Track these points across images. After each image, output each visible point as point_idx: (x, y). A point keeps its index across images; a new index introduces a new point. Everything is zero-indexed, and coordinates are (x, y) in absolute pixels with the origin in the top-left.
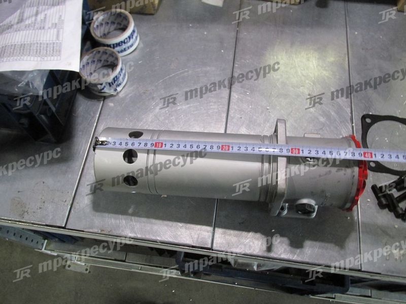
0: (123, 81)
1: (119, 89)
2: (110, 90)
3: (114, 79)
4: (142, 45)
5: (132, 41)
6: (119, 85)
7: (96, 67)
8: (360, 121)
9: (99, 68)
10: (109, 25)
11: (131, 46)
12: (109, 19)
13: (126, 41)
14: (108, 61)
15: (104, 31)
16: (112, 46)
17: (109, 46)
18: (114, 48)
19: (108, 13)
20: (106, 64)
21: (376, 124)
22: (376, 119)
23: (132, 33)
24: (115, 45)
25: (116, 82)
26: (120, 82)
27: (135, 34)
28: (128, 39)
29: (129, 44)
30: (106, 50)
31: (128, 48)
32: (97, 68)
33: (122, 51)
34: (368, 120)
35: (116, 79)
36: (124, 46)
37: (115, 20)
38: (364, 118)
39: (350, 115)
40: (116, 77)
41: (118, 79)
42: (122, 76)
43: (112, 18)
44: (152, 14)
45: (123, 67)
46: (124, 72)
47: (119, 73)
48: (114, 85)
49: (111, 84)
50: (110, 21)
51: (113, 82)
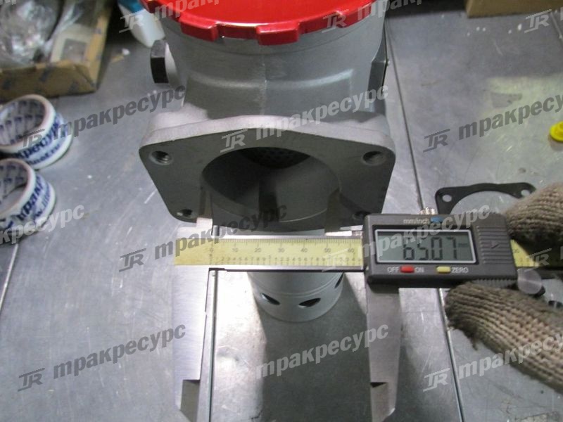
0: (45, 206)
3: (24, 207)
5: (54, 142)
6: (39, 214)
7: (5, 191)
8: (435, 202)
9: (11, 192)
10: (23, 121)
11: (57, 148)
12: (19, 112)
13: (44, 142)
14: (22, 179)
15: (17, 131)
16: (23, 154)
17: (18, 155)
18: (27, 156)
19: (14, 104)
20: (20, 183)
21: (460, 202)
22: (460, 193)
23: (52, 129)
24: (28, 152)
25: (31, 212)
26: (38, 210)
28: (48, 139)
29: (52, 146)
30: (11, 163)
31: (53, 151)
32: (8, 192)
33: (43, 159)
34: (447, 198)
35: (28, 207)
36: (43, 151)
37: (31, 111)
38: (439, 195)
39: (416, 195)
40: (28, 203)
41: (33, 206)
42: (40, 199)
43: (25, 110)
44: (91, 92)
45: (40, 185)
46: (43, 192)
47: (33, 196)
48: (29, 216)
49: (22, 216)
50: (22, 116)
51: (24, 212)
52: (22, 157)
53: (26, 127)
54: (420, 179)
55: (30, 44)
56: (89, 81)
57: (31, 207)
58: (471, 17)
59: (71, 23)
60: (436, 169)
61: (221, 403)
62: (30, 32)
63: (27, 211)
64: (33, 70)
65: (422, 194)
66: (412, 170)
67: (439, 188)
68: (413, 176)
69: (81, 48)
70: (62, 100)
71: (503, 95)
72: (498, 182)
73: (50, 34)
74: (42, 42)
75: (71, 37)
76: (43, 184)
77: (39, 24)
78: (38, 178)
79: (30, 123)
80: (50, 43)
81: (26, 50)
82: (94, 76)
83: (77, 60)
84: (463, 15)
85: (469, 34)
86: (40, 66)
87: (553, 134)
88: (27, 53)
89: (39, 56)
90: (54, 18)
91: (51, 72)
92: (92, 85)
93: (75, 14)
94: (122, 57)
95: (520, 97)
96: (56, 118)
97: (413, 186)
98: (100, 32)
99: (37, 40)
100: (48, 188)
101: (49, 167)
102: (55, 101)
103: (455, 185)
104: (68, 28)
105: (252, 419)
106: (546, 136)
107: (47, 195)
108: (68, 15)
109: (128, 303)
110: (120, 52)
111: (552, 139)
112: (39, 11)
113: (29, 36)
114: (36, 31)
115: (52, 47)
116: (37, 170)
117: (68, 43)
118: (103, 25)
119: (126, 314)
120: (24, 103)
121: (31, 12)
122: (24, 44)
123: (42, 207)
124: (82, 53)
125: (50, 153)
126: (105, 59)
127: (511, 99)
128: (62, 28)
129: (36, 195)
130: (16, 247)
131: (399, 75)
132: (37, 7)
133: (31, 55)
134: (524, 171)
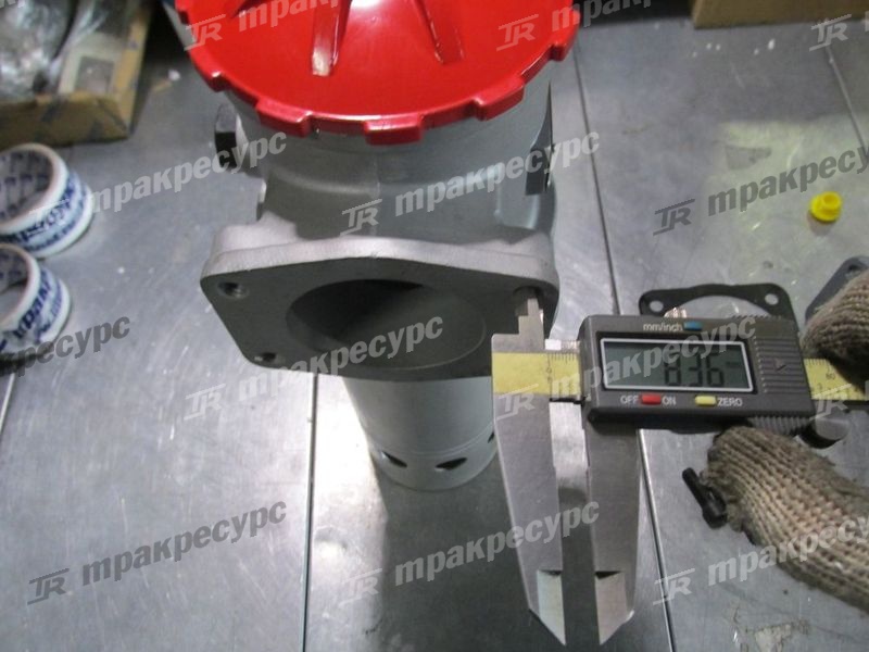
0: (55, 316)
1: (47, 338)
2: (23, 344)
3: (24, 319)
4: (101, 218)
5: (68, 215)
6: (46, 328)
9: (2, 293)
10: (18, 183)
11: (71, 226)
12: (12, 170)
13: (51, 219)
14: (19, 273)
15: (8, 198)
16: (20, 236)
17: (11, 238)
18: (26, 238)
20: (16, 279)
22: (675, 298)
23: (63, 197)
24: (27, 233)
25: (34, 325)
26: (44, 322)
27: (77, 196)
28: (57, 213)
29: (62, 223)
31: (65, 231)
33: (50, 242)
34: (656, 306)
35: (29, 318)
36: (50, 231)
37: (29, 168)
38: (645, 301)
40: (30, 312)
41: (37, 318)
42: (47, 306)
43: (20, 166)
44: (122, 138)
45: (47, 284)
46: (52, 295)
47: (37, 302)
48: (31, 333)
49: (20, 333)
50: (16, 175)
51: (24, 326)
52: (19, 240)
53: (22, 192)
54: (617, 277)
55: (27, 64)
56: (119, 121)
57: (33, 318)
58: (699, 27)
59: (90, 31)
60: (640, 261)
61: (322, 610)
62: (26, 45)
63: (29, 325)
64: (32, 106)
65: (620, 299)
66: (606, 263)
67: (646, 290)
68: (607, 271)
69: (106, 71)
70: (78, 149)
71: (743, 149)
72: (732, 283)
73: (58, 49)
74: (45, 62)
75: (90, 53)
76: (52, 282)
77: (41, 34)
78: (43, 274)
79: (29, 187)
80: (57, 64)
81: (21, 75)
82: (126, 114)
83: (98, 90)
84: (688, 24)
85: (695, 54)
86: (44, 99)
87: (815, 210)
88: (23, 80)
89: (41, 83)
90: (63, 23)
91: (60, 108)
92: (124, 128)
93: (95, 17)
94: (168, 84)
95: (768, 153)
96: (69, 180)
97: (607, 288)
98: (134, 46)
99: (37, 59)
100: (59, 287)
101: (60, 256)
102: (67, 151)
103: (669, 286)
104: (86, 39)
105: (367, 632)
106: (805, 213)
107: (58, 300)
108: (85, 18)
109: (182, 461)
110: (165, 75)
111: (813, 218)
112: (41, 13)
113: (26, 53)
114: (36, 45)
115: (61, 70)
116: (40, 260)
117: (86, 63)
118: (138, 34)
119: (180, 479)
120: (19, 156)
121: (28, 16)
122: (18, 64)
123: (51, 317)
124: (108, 79)
125: (60, 234)
126: (142, 87)
127: (756, 155)
128: (76, 38)
129: (41, 299)
130: (12, 377)
131: (590, 117)
132: (38, 9)
133: (28, 82)
134: (771, 266)
